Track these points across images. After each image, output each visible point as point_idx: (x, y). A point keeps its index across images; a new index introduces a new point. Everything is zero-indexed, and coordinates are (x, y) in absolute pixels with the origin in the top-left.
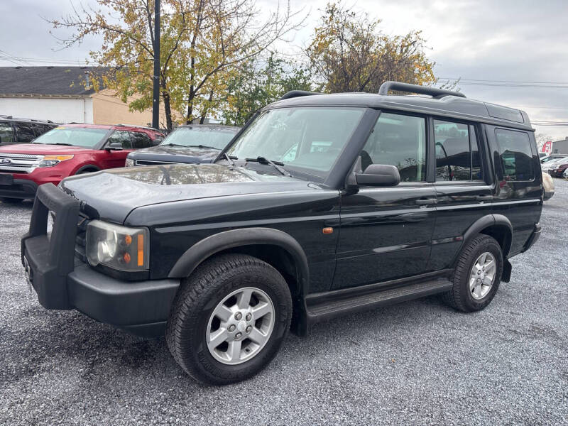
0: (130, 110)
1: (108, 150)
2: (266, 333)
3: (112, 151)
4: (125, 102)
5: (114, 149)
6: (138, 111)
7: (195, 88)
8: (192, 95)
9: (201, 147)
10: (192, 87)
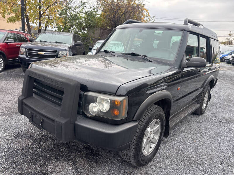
0: (7, 22)
1: (7, 43)
2: (157, 138)
3: (8, 43)
4: (4, 18)
5: (10, 43)
6: (11, 23)
7: (42, 13)
8: (40, 16)
9: (56, 42)
10: (40, 12)
